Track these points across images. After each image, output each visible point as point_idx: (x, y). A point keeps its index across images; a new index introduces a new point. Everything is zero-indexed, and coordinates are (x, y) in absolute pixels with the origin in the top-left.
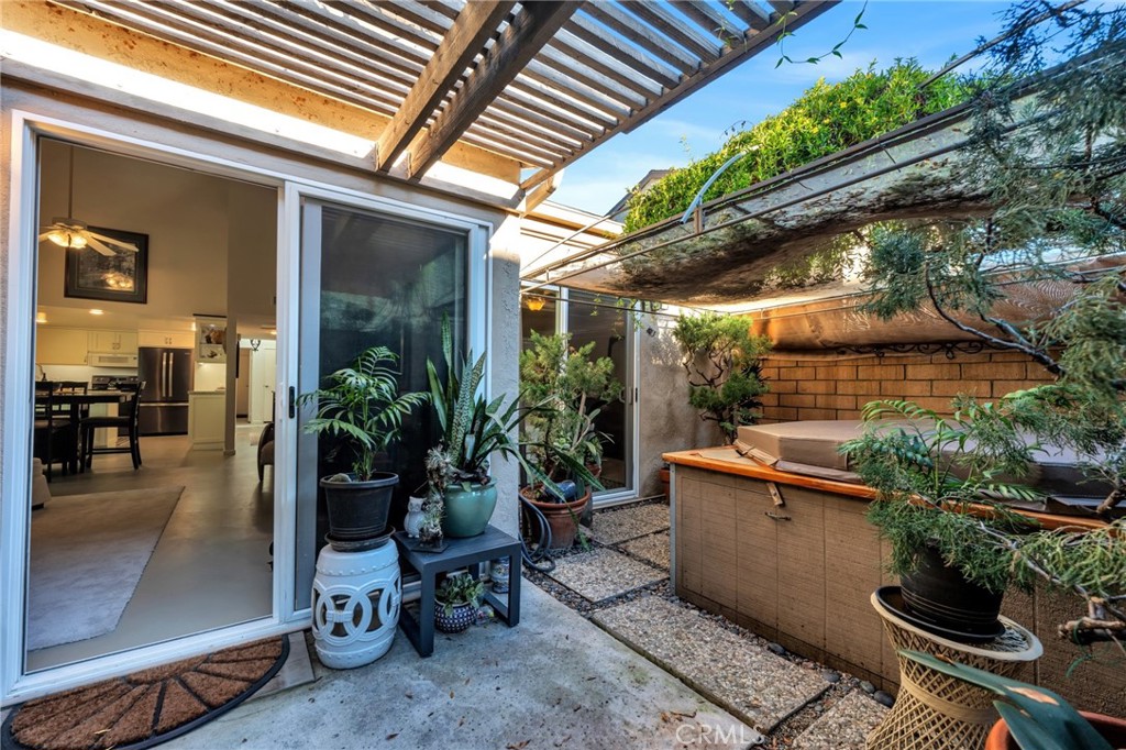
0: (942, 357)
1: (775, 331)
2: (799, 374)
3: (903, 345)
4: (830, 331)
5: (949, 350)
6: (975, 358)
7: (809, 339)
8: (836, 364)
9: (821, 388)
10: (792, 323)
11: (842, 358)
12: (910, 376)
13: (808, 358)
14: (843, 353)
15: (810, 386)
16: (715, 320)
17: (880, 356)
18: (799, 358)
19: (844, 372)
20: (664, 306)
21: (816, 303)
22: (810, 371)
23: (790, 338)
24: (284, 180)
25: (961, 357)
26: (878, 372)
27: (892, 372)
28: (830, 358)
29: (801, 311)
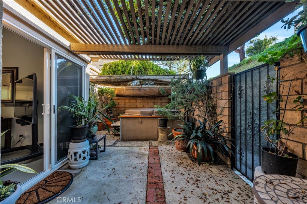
0: (141, 99)
1: (116, 92)
2: (119, 101)
3: (137, 96)
4: (127, 93)
5: (143, 98)
6: (146, 99)
7: (123, 94)
8: (126, 99)
9: (123, 104)
10: (120, 91)
11: (127, 98)
12: (137, 101)
13: (121, 98)
14: (127, 97)
15: (121, 103)
16: (109, 89)
17: (133, 98)
18: (119, 98)
19: (127, 101)
20: (97, 85)
21: (125, 88)
22: (121, 100)
23: (119, 94)
24: (51, 48)
25: (144, 99)
26: (133, 101)
27: (135, 101)
28: (125, 98)
29: (122, 89)
